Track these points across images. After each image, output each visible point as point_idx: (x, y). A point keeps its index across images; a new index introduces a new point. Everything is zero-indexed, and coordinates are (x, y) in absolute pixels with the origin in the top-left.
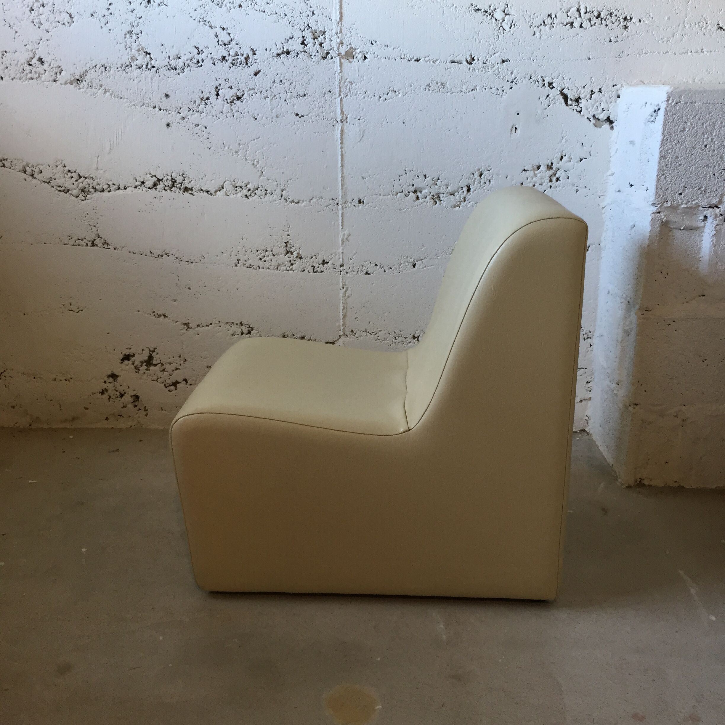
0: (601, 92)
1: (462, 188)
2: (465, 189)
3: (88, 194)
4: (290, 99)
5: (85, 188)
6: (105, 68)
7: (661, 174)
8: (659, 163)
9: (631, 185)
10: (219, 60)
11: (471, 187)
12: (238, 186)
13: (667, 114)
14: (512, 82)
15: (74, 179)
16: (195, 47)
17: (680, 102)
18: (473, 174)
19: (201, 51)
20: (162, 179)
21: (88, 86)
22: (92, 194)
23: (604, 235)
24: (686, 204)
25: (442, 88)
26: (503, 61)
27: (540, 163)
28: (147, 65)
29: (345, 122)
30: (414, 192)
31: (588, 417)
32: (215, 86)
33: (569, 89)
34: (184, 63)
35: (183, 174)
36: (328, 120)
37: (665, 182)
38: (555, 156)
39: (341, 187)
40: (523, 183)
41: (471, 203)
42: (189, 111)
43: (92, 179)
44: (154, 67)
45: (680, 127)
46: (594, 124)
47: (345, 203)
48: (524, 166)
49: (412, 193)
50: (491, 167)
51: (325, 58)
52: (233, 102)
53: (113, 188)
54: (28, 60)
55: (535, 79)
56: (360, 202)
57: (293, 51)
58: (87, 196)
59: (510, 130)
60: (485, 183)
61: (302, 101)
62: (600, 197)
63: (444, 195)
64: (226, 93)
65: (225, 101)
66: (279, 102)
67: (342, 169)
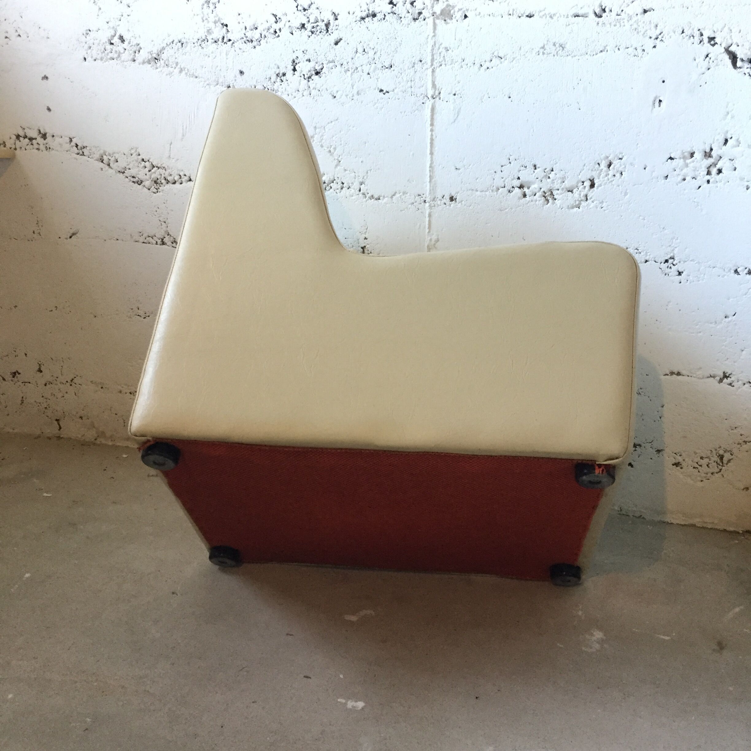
2: (587, 184)
3: (160, 186)
4: (374, 71)
5: (158, 179)
6: (182, 44)
10: (298, 28)
11: (595, 182)
14: (657, 38)
15: (147, 169)
16: (273, 14)
18: (599, 164)
19: (279, 18)
21: (164, 65)
22: (164, 186)
25: (561, 51)
26: (645, 11)
27: (694, 149)
28: (223, 38)
29: (438, 98)
30: (519, 188)
32: (292, 60)
33: (738, 46)
34: (261, 34)
36: (417, 96)
38: (716, 139)
39: (428, 180)
40: (668, 176)
41: (595, 202)
43: (164, 169)
44: (230, 40)
47: (434, 200)
48: (671, 153)
49: (517, 188)
50: (623, 154)
51: (417, 19)
52: (311, 78)
53: (184, 179)
54: (110, 38)
55: (689, 34)
56: (452, 199)
57: (379, 13)
58: (159, 189)
59: (651, 103)
60: (614, 175)
61: (388, 73)
63: (558, 192)
64: (304, 68)
65: (303, 76)
66: (361, 76)
67: (432, 158)
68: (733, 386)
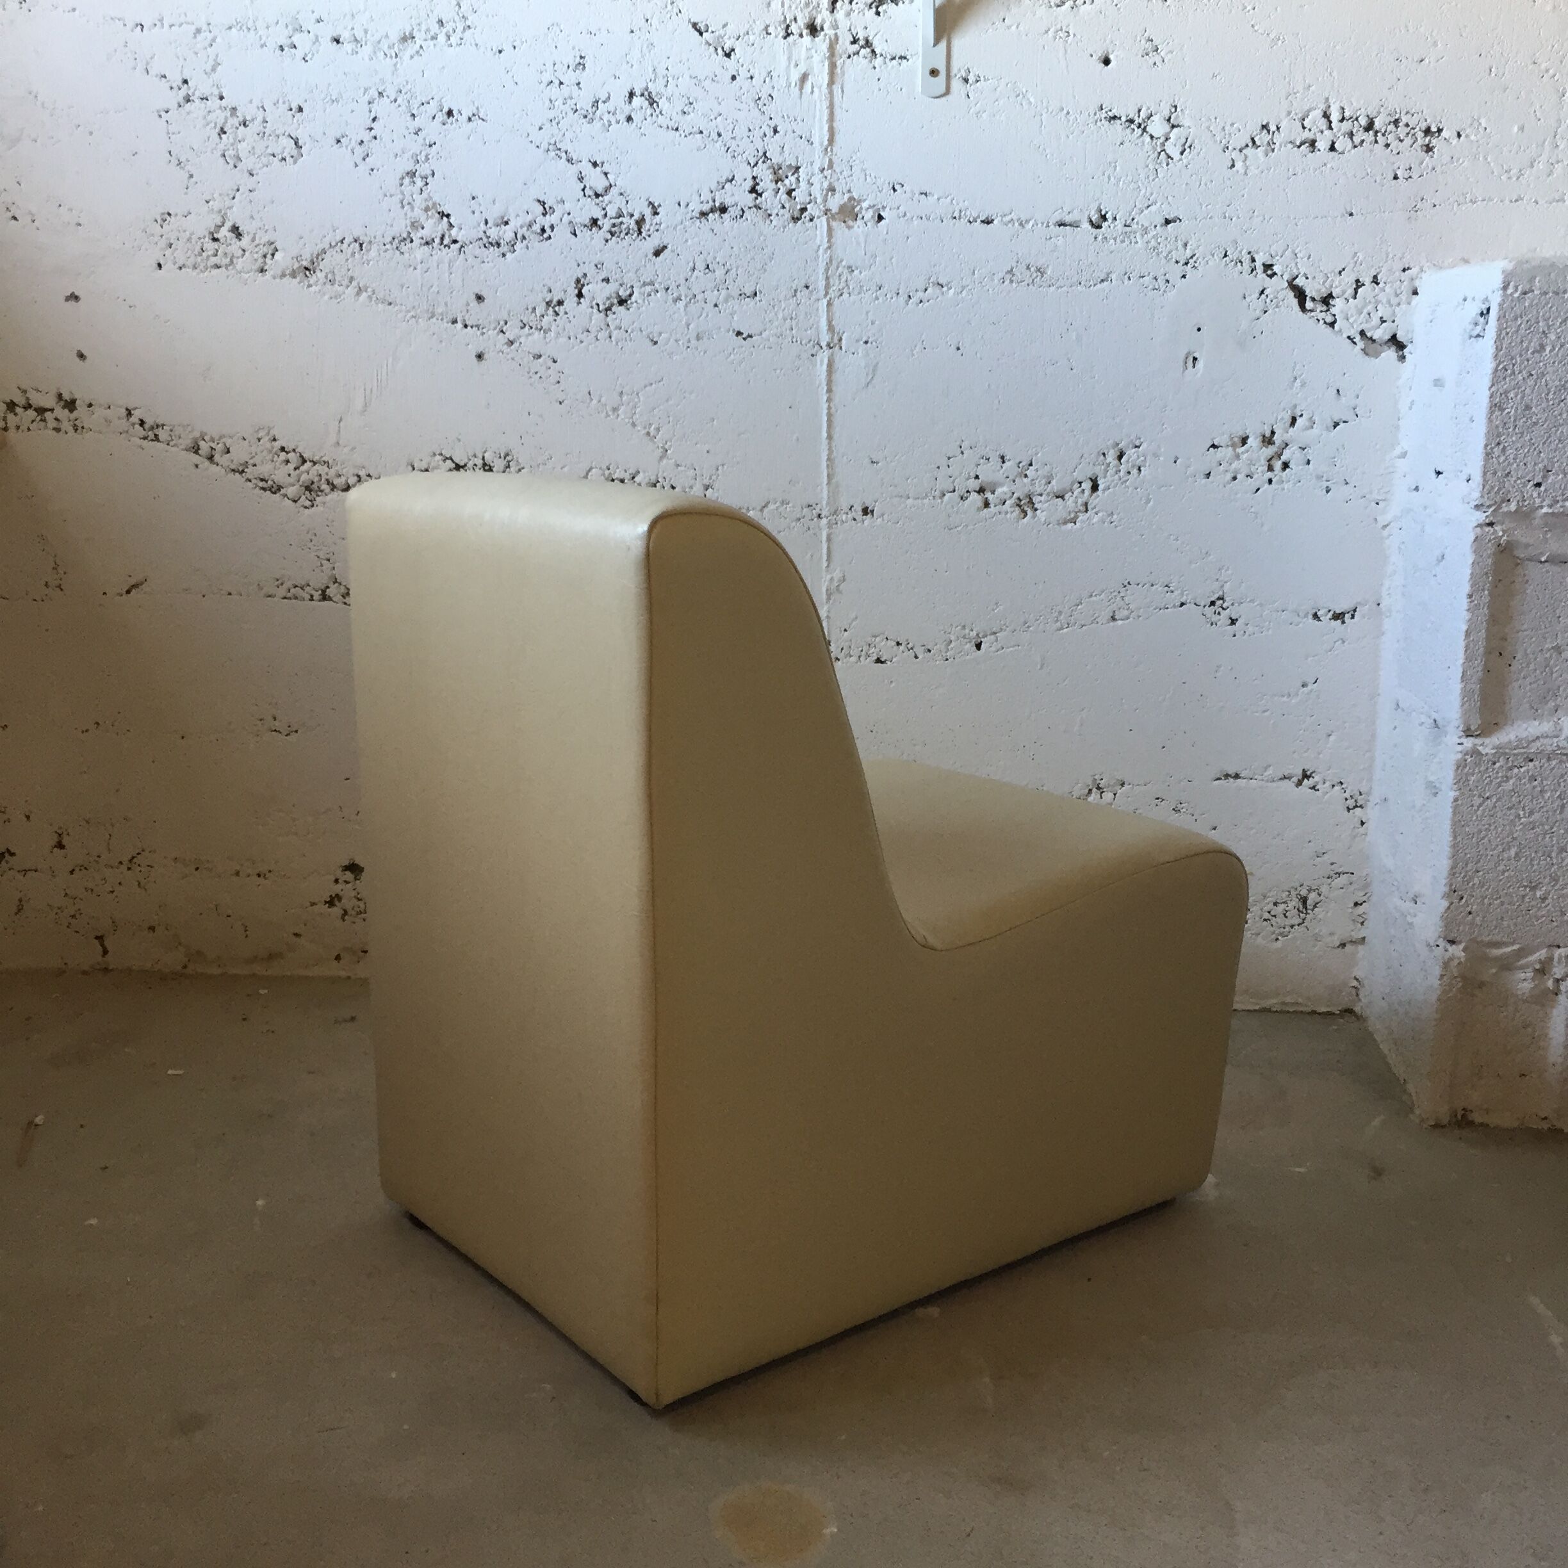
0: (1378, 284)
1: (1080, 483)
2: (1087, 485)
3: (318, 496)
4: (726, 301)
5: (313, 483)
6: (361, 245)
7: (1495, 442)
8: (1490, 420)
9: (1439, 473)
10: (585, 226)
11: (1099, 482)
12: (617, 479)
13: (1505, 316)
14: (1186, 264)
15: (291, 466)
16: (539, 201)
17: (1533, 291)
18: (1104, 454)
19: (550, 208)
20: (465, 465)
21: (325, 280)
22: (326, 495)
23: (1387, 583)
24: (1550, 506)
25: (1038, 278)
26: (1167, 222)
27: (1247, 432)
28: (442, 238)
29: (837, 347)
30: (979, 492)
31: (1359, 982)
32: (574, 280)
33: (1307, 278)
34: (516, 234)
35: (507, 455)
36: (801, 343)
37: (1502, 459)
38: (1279, 418)
39: (826, 481)
40: (1210, 473)
41: (1100, 514)
42: (522, 328)
43: (326, 465)
44: (455, 242)
45: (1532, 344)
46: (1362, 350)
47: (835, 513)
48: (1214, 438)
49: (976, 494)
50: (1142, 440)
51: (798, 219)
52: (610, 310)
54: (212, 230)
55: (1235, 258)
56: (865, 511)
57: (733, 206)
58: (315, 500)
59: (1182, 363)
60: (1129, 473)
61: (751, 305)
62: (1377, 504)
63: (1042, 498)
64: (597, 291)
65: (595, 307)
66: (703, 308)
67: (829, 444)
68: (1318, 790)
